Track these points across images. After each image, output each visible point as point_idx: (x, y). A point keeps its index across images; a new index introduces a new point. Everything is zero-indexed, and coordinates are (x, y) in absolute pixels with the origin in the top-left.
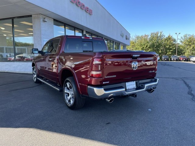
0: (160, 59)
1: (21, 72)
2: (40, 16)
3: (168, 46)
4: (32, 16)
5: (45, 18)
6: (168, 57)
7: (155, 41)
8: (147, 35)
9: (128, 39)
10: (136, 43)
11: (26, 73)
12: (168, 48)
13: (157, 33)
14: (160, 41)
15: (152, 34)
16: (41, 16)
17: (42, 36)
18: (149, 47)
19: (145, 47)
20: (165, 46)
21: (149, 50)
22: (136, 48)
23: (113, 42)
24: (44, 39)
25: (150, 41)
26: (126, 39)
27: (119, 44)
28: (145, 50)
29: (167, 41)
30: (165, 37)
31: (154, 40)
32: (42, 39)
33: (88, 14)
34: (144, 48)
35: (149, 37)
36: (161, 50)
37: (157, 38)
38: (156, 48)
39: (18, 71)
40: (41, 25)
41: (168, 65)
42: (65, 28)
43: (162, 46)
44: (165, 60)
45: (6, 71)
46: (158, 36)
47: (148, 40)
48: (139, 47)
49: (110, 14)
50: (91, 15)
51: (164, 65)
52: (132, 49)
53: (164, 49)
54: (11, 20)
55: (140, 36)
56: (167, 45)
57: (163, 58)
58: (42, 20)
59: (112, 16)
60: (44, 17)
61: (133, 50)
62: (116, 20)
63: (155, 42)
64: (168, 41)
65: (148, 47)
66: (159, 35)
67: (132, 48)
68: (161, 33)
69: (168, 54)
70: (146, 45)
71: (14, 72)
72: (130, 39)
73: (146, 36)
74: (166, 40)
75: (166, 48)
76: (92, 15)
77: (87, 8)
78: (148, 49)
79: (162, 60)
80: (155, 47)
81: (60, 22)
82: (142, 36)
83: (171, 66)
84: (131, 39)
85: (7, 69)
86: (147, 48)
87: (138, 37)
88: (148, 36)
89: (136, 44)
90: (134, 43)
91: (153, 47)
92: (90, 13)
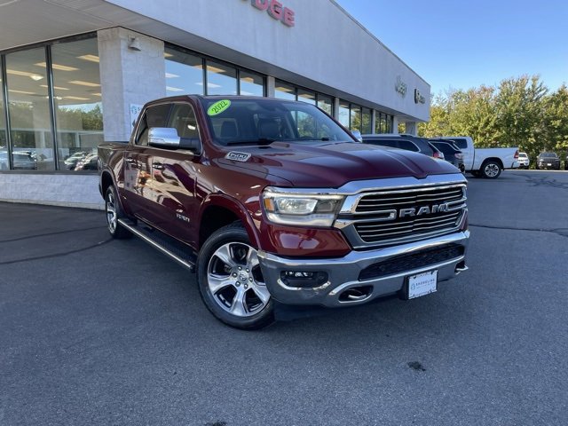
0: (531, 162)
1: (71, 205)
2: (118, 32)
3: (558, 123)
4: (96, 36)
5: (133, 39)
6: (557, 158)
7: (516, 106)
8: (487, 87)
9: (422, 102)
10: (451, 113)
11: (85, 207)
12: (559, 128)
13: (523, 82)
14: (530, 107)
15: (505, 83)
16: (122, 34)
17: (124, 93)
18: (496, 126)
19: (482, 124)
20: (548, 122)
21: (495, 136)
22: (453, 130)
23: (371, 111)
24: (132, 105)
25: (498, 105)
26: (416, 102)
27: (392, 117)
28: (483, 135)
29: (554, 105)
30: (549, 94)
31: (511, 103)
32: (126, 105)
33: (278, 24)
34: (476, 128)
35: (497, 92)
36: (536, 135)
37: (523, 95)
38: (517, 127)
39: (62, 201)
40: (123, 61)
41: (553, 184)
42: (205, 69)
43: (538, 121)
44: (549, 168)
45: (35, 199)
46: (526, 88)
47: (492, 103)
48: (461, 125)
49: (357, 23)
50: (288, 26)
51: (538, 184)
52: (439, 132)
53: (544, 132)
54: (43, 50)
55: (465, 91)
56: (556, 119)
57: (541, 160)
58: (124, 45)
59: (365, 29)
60: (133, 35)
61: (441, 135)
62: (379, 42)
63: (514, 110)
64: (558, 104)
65: (492, 124)
66: (529, 86)
67: (439, 128)
68: (534, 80)
69: (557, 146)
70: (485, 118)
71: (54, 204)
72: (430, 102)
73: (485, 90)
74: (552, 101)
75: (553, 128)
76: (293, 25)
77: (275, 6)
78: (491, 133)
79: (538, 168)
80: (514, 126)
81: (188, 51)
82: (471, 92)
83: (561, 185)
84: (434, 103)
85: (36, 193)
86: (488, 128)
87: (457, 96)
88: (492, 91)
89: (451, 118)
90: (444, 113)
91: (508, 126)
92: (287, 21)
